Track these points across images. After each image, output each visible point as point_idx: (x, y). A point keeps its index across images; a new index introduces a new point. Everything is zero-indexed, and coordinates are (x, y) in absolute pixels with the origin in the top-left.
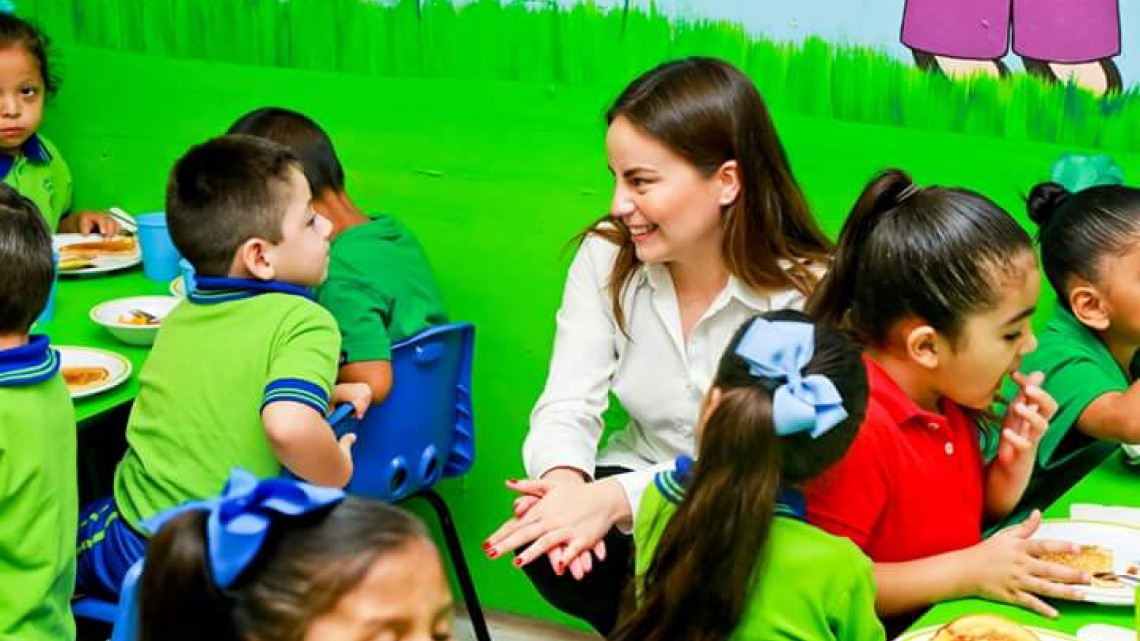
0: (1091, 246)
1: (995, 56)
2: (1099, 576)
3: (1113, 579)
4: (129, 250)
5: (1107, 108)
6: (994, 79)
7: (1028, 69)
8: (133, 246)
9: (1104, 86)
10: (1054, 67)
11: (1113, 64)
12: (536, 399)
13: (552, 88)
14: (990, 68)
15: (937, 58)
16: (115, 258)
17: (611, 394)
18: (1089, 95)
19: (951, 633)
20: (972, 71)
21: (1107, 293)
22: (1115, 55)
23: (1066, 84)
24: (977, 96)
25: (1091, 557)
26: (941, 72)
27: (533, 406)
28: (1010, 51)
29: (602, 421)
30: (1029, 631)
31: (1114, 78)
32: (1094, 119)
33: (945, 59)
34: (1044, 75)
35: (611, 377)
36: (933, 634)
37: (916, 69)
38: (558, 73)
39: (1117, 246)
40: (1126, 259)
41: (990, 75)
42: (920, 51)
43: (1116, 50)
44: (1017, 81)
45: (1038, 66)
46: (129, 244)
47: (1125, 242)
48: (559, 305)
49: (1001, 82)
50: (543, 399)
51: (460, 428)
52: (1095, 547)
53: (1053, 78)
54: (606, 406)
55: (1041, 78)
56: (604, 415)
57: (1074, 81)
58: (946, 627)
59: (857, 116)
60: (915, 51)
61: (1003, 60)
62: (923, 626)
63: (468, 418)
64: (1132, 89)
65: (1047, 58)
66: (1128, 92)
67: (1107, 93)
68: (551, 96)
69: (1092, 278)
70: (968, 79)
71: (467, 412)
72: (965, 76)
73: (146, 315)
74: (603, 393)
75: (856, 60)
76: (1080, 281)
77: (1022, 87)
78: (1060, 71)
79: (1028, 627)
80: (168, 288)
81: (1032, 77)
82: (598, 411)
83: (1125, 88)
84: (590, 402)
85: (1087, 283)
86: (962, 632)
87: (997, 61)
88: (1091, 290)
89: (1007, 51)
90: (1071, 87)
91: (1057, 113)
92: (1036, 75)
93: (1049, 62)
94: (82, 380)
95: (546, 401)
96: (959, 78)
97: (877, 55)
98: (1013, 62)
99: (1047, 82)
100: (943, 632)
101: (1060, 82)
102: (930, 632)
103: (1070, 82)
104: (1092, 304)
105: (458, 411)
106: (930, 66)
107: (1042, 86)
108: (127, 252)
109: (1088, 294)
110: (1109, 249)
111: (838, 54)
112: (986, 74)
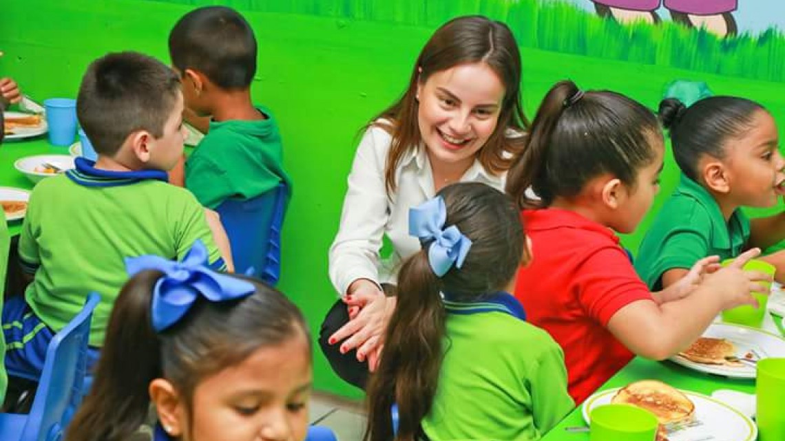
0: (719, 133)
1: (651, 8)
2: (728, 359)
3: (737, 361)
4: (36, 124)
5: (726, 46)
6: (649, 25)
7: (673, 18)
8: (39, 121)
9: (725, 31)
10: (691, 17)
11: (731, 16)
12: (334, 239)
13: (342, 21)
14: (647, 17)
15: (612, 9)
16: (27, 129)
17: (385, 238)
18: (715, 37)
19: (628, 392)
20: (635, 18)
21: (730, 165)
22: (733, 10)
23: (698, 29)
24: (638, 36)
25: (722, 346)
26: (614, 19)
27: (331, 243)
28: (662, 5)
29: (379, 254)
30: (681, 393)
31: (731, 26)
32: (716, 55)
33: (616, 10)
34: (684, 23)
35: (385, 226)
36: (615, 393)
37: (597, 17)
38: (347, 11)
39: (737, 132)
40: (744, 141)
41: (647, 21)
42: (600, 4)
43: (734, 7)
44: (666, 27)
45: (680, 16)
46: (35, 120)
47: (744, 129)
48: (349, 172)
49: (655, 27)
50: (337, 240)
51: (271, 256)
52: (723, 340)
53: (690, 25)
54: (381, 245)
55: (682, 25)
56: (380, 251)
57: (704, 29)
58: (625, 388)
59: (555, 48)
60: (596, 4)
61: (656, 11)
62: (607, 388)
63: (276, 250)
64: (744, 34)
65: (686, 11)
66: (740, 37)
67: (726, 36)
68: (341, 27)
69: (720, 156)
70: (632, 22)
71: (276, 245)
72: (630, 22)
73: (53, 167)
74: (379, 237)
75: (556, 9)
76: (711, 158)
77: (669, 30)
78: (695, 20)
79: (680, 390)
80: (67, 151)
81: (676, 25)
82: (377, 248)
83: (739, 34)
84: (372, 241)
85: (716, 160)
86: (636, 392)
87: (652, 12)
88: (719, 164)
89: (659, 6)
90: (703, 31)
91: (692, 48)
92: (679, 23)
93: (687, 14)
94: (12, 209)
95: (340, 241)
96: (626, 23)
97: (570, 5)
98: (663, 13)
99: (686, 27)
100: (623, 392)
101: (695, 28)
102: (614, 391)
103: (702, 29)
104: (719, 175)
105: (270, 244)
106: (606, 15)
107: (682, 31)
108: (35, 125)
109: (717, 167)
110: (732, 135)
111: (543, 5)
112: (644, 21)
